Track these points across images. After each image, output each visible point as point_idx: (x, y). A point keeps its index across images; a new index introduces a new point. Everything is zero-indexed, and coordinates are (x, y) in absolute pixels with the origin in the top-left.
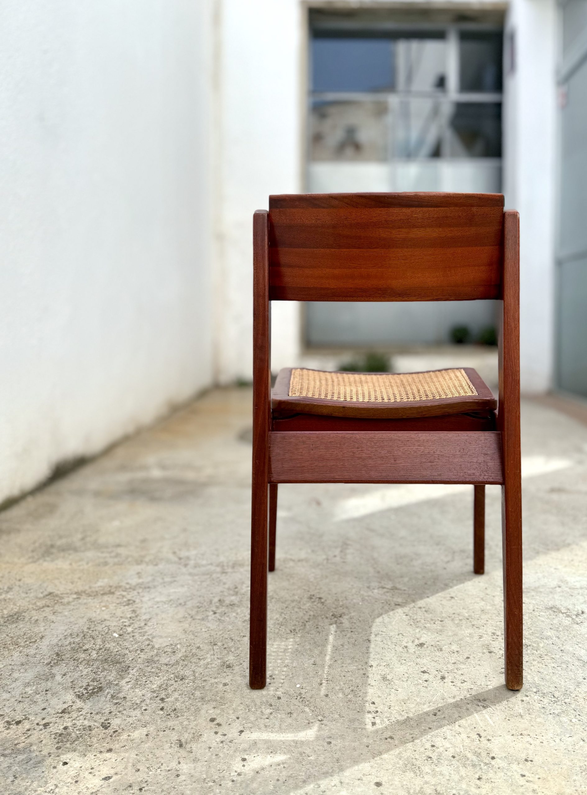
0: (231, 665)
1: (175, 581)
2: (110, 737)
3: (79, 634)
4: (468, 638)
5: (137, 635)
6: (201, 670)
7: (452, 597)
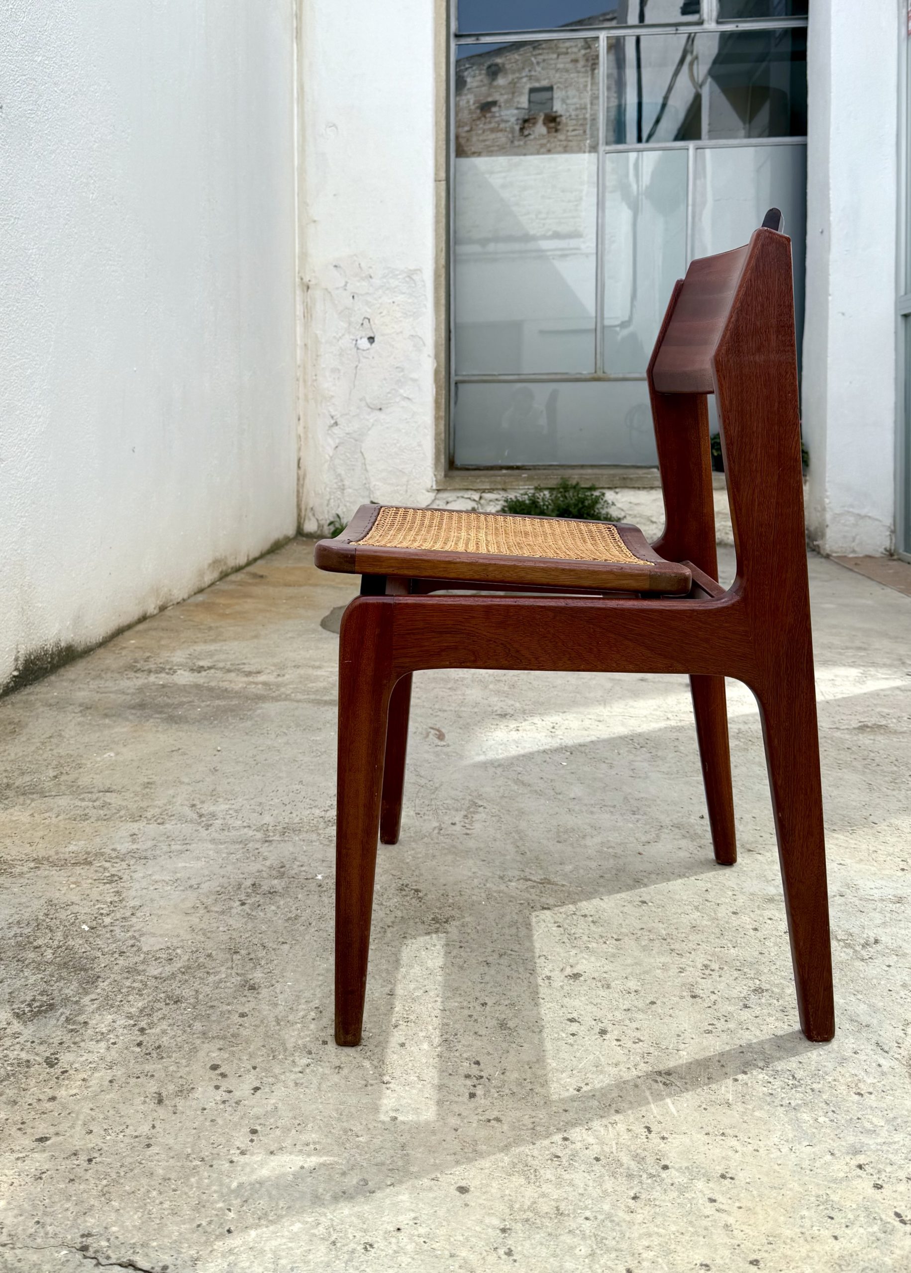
0: (256, 986)
1: (187, 850)
2: (55, 1080)
3: (31, 922)
4: (659, 971)
5: (117, 930)
6: (207, 990)
7: (644, 902)
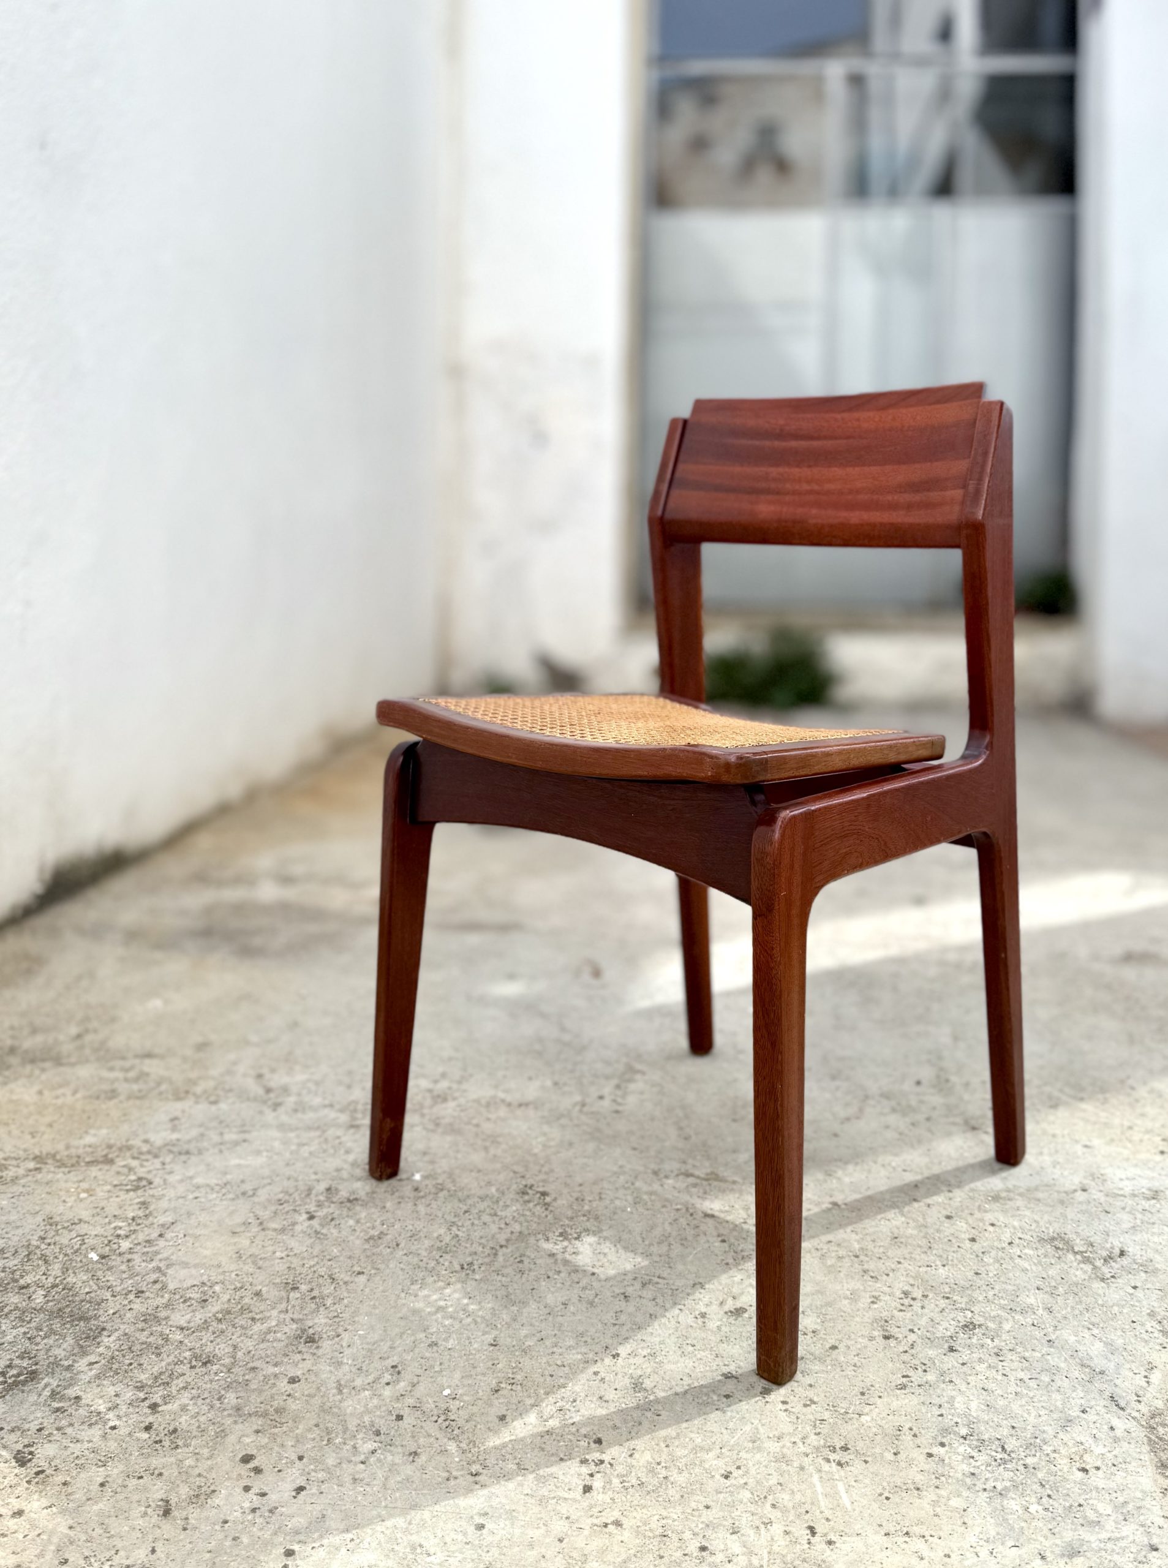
0: (316, 1337)
1: (245, 1141)
2: (26, 1485)
3: (20, 1250)
5: (137, 1259)
6: (249, 1344)
